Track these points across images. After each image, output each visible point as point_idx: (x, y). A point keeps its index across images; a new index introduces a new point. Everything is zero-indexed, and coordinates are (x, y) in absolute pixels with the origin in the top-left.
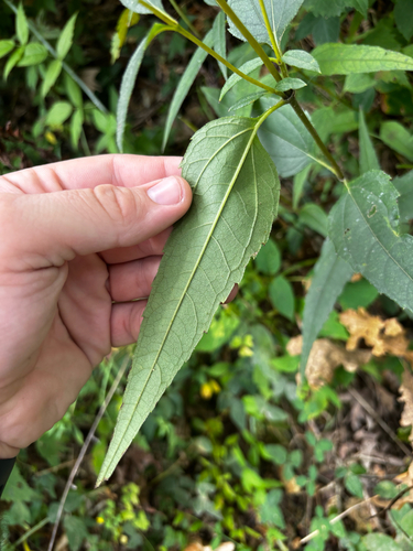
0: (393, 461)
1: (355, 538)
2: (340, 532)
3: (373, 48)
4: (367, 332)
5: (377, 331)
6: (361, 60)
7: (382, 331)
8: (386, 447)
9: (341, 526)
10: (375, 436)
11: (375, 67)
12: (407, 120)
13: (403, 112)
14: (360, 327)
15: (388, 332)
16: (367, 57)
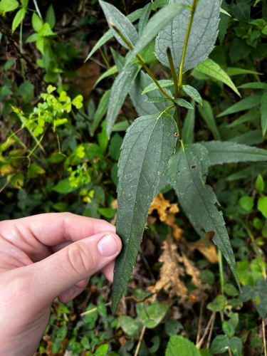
0: (146, 280)
1: (111, 318)
2: (103, 314)
3: (214, 63)
4: (160, 207)
5: (165, 208)
6: (207, 67)
7: (168, 209)
8: (143, 272)
9: (105, 310)
10: (139, 265)
11: (212, 74)
12: (214, 103)
13: (213, 98)
14: (156, 203)
15: (171, 210)
16: (210, 67)
